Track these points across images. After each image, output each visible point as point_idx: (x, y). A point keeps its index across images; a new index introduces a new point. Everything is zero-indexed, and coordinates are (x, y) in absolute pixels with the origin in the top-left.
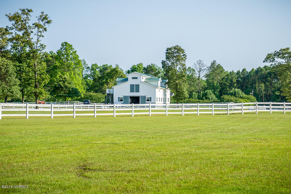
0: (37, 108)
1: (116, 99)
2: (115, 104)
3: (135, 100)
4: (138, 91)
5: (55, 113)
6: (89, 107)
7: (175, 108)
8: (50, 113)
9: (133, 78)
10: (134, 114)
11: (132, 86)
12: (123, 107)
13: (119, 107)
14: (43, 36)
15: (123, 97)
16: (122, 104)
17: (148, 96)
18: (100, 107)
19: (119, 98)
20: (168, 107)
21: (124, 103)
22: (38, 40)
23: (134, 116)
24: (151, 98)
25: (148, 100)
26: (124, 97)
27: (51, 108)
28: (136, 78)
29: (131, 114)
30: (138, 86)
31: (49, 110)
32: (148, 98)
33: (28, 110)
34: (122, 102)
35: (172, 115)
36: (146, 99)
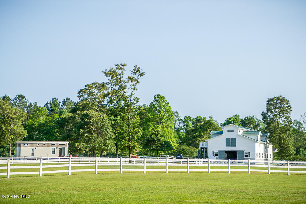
0: (130, 162)
1: (210, 153)
2: (209, 159)
3: (232, 155)
4: (234, 145)
5: (148, 167)
6: (182, 161)
7: (278, 165)
8: (143, 167)
9: (229, 131)
10: (230, 170)
11: (228, 140)
12: (218, 162)
13: (213, 162)
14: (137, 90)
15: (218, 151)
16: (217, 159)
17: (246, 151)
18: (193, 161)
19: (213, 152)
20: (270, 164)
21: (220, 158)
22: (132, 94)
23: (231, 173)
24: (249, 153)
25: (246, 156)
26: (220, 151)
27: (144, 162)
28: (233, 131)
29: (227, 170)
30: (234, 140)
31: (142, 164)
32: (246, 153)
33: (122, 164)
34: (217, 157)
35: (275, 173)
36: (244, 154)
